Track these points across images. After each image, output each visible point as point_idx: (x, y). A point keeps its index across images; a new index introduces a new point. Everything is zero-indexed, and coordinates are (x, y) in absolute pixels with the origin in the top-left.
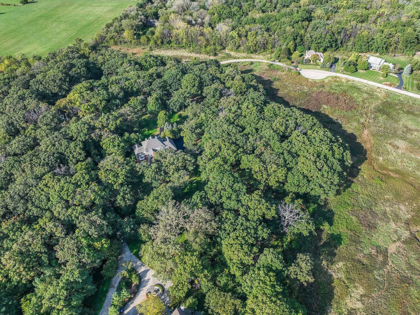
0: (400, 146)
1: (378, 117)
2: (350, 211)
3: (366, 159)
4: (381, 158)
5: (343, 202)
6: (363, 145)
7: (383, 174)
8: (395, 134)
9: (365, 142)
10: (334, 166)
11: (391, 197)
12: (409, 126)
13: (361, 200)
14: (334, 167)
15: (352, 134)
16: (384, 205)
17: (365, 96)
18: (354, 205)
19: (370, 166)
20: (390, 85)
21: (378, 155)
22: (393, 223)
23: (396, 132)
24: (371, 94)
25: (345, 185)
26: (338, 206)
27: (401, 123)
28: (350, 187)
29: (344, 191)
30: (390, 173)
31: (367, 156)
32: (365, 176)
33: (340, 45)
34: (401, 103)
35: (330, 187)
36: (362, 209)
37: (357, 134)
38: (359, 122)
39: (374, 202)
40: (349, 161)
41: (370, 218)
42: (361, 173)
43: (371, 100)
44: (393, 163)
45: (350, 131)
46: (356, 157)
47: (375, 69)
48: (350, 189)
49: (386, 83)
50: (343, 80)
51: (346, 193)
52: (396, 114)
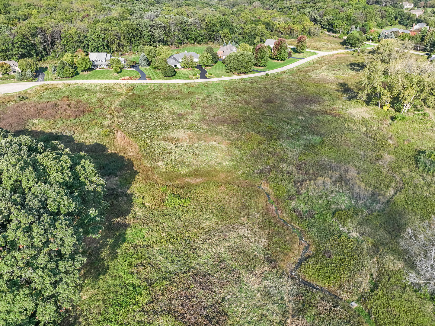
0: (180, 138)
1: (130, 113)
2: (146, 308)
3: (136, 173)
4: (161, 164)
5: (118, 288)
6: (122, 154)
7: (177, 186)
8: (165, 126)
9: (124, 149)
10: (50, 202)
11: (213, 220)
12: (178, 111)
13: (161, 258)
14: (52, 206)
15: (97, 144)
16: (210, 245)
17: (100, 95)
18: (150, 283)
19: (148, 182)
20: (131, 79)
21: (154, 161)
22: (249, 275)
23: (164, 122)
24: (108, 91)
25: (111, 241)
26: (110, 310)
27: (165, 110)
28: (124, 240)
29: (113, 255)
30: (188, 180)
31: (136, 167)
32: (147, 204)
33: (44, 53)
34: (152, 92)
35: (55, 272)
36: (172, 282)
37: (105, 142)
38: (102, 126)
39: (191, 249)
40: (94, 179)
41: (200, 293)
42: (137, 202)
43: (112, 97)
44: (184, 164)
45: (90, 142)
46: (116, 176)
47: (103, 68)
48: (125, 245)
49: (123, 78)
50: (60, 86)
51: (120, 259)
52: (153, 104)
